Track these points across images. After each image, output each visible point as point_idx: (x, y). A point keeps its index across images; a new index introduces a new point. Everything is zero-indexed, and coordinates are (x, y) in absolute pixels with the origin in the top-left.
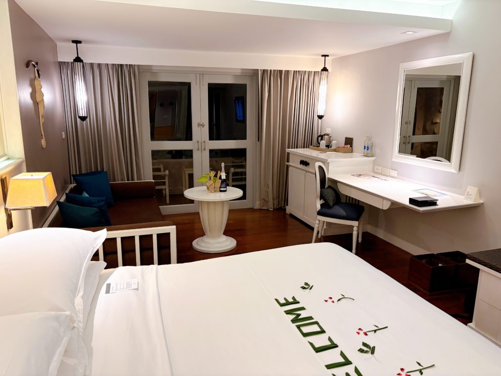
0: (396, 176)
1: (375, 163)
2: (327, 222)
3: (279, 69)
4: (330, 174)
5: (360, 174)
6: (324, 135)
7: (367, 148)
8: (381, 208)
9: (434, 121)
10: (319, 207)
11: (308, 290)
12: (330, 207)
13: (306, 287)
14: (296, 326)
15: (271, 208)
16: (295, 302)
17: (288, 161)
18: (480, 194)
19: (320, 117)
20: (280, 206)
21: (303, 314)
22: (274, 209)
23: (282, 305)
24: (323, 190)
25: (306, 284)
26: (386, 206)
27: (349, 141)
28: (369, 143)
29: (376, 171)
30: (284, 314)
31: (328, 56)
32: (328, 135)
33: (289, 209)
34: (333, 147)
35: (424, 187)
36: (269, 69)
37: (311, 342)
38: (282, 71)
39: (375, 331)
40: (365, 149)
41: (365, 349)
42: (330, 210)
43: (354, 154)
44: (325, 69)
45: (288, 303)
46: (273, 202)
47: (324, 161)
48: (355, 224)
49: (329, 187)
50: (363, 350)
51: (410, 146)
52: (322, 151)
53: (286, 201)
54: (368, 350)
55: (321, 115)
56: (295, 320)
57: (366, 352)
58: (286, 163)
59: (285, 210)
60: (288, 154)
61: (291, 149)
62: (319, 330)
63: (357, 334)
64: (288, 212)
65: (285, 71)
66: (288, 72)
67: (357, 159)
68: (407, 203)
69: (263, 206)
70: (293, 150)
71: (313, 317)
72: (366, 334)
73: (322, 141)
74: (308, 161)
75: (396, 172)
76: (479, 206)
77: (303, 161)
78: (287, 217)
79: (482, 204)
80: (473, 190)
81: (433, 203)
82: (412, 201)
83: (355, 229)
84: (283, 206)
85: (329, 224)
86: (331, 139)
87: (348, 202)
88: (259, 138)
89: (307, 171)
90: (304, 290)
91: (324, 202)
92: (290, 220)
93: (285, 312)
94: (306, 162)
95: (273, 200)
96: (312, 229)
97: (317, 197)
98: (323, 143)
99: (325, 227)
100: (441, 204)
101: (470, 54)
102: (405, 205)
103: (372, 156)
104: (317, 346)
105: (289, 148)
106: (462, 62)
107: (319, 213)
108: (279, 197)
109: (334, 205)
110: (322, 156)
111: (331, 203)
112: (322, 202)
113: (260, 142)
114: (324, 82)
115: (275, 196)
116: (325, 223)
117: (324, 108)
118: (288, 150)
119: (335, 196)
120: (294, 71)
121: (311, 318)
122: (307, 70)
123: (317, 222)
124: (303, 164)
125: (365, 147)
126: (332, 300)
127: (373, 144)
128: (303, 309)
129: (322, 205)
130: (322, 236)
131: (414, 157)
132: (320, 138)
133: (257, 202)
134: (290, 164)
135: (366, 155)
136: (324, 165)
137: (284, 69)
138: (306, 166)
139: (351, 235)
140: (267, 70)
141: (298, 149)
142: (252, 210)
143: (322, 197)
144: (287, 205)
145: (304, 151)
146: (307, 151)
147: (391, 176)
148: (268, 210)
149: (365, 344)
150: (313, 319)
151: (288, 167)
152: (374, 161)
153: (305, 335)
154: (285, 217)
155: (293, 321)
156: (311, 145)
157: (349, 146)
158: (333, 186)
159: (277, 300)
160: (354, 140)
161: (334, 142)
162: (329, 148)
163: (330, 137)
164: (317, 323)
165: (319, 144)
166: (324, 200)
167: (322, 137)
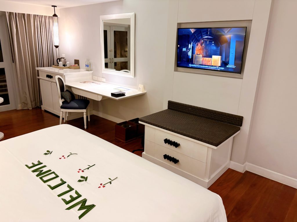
0: (105, 81)
1: (93, 75)
2: (68, 112)
3: (22, 13)
4: (67, 83)
5: (85, 81)
6: (61, 58)
7: (87, 66)
8: (97, 100)
9: (126, 50)
10: (61, 104)
11: (49, 154)
12: (68, 103)
13: (48, 153)
14: (40, 178)
15: (30, 108)
16: (40, 163)
17: (38, 76)
18: (144, 88)
19: (57, 47)
20: (37, 106)
21: (45, 170)
22: (32, 108)
23: (30, 168)
24: (63, 93)
25: (48, 151)
26: (99, 99)
27: (77, 62)
28: (88, 63)
29: (94, 79)
30: (32, 172)
31: (56, 6)
32: (63, 58)
33: (44, 107)
34: (68, 66)
35: (119, 87)
36: (14, 12)
37: (49, 185)
38: (25, 14)
39: (88, 168)
40: (86, 66)
41: (82, 179)
42: (69, 104)
43: (81, 69)
44: (55, 15)
45: (34, 165)
46: (31, 104)
47: (61, 75)
48: (84, 111)
49: (67, 90)
50: (81, 180)
51: (113, 64)
52: (61, 68)
53: (41, 103)
54: (84, 179)
55: (57, 45)
56: (39, 175)
57: (83, 181)
58: (37, 77)
59: (41, 108)
60: (38, 71)
61: (39, 68)
62: (55, 176)
63: (78, 173)
64: (43, 109)
65: (27, 14)
66: (29, 15)
67: (82, 72)
68: (110, 96)
69: (24, 107)
70: (41, 68)
71: (51, 170)
72: (83, 171)
73: (60, 62)
74: (52, 75)
75: (105, 79)
76: (144, 94)
77: (48, 75)
78: (43, 112)
79: (146, 93)
80: (141, 86)
81: (123, 95)
82: (113, 95)
83: (85, 114)
84: (39, 106)
85: (70, 113)
86: (66, 60)
87: (80, 98)
88: (14, 60)
89: (52, 82)
90: (46, 155)
91: (64, 100)
92: (45, 114)
93: (32, 171)
94: (50, 75)
95: (31, 102)
96: (59, 117)
97: (59, 97)
98: (61, 63)
99: (67, 115)
100: (127, 95)
101: (133, 14)
102: (109, 97)
103: (91, 70)
104: (52, 186)
105: (38, 67)
106: (130, 17)
107: (62, 107)
108: (35, 100)
109: (70, 101)
110: (61, 71)
111: (69, 101)
112: (63, 100)
113: (14, 63)
114: (56, 24)
115: (32, 100)
116: (67, 113)
117: (58, 40)
118: (37, 68)
119: (71, 96)
120: (34, 15)
121: (50, 171)
122: (44, 15)
123: (61, 113)
124: (49, 77)
125: (86, 65)
126: (64, 157)
127: (90, 63)
128: (45, 166)
129: (63, 103)
130: (66, 121)
131: (114, 70)
132: (58, 60)
133: (19, 105)
134: (40, 77)
135: (87, 70)
136: (62, 77)
137: (26, 12)
138: (51, 78)
139: (83, 118)
140: (13, 13)
141: (45, 68)
142: (16, 111)
143: (62, 97)
144: (42, 105)
145: (49, 69)
146: (51, 69)
147: (102, 82)
148: (28, 109)
149: (82, 177)
150: (51, 171)
151: (39, 79)
152: (93, 73)
153: (45, 182)
154: (41, 113)
155: (37, 176)
156: (54, 65)
157: (77, 65)
158: (69, 90)
159: (26, 165)
160: (80, 61)
161: (68, 63)
162: (65, 66)
163: (65, 59)
164: (54, 173)
165: (58, 64)
166: (64, 99)
167: (60, 59)
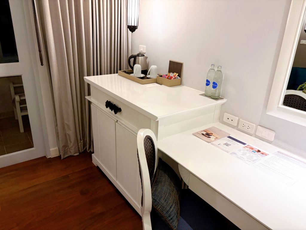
0: (272, 139)
6: (138, 55)
15: (76, 153)
19: (132, 29)
27: (176, 68)
29: (225, 120)
32: (143, 55)
34: (152, 75)
46: (78, 145)
55: (133, 25)
58: (87, 98)
73: (136, 65)
74: (120, 106)
75: (273, 134)
77: (111, 103)
89: (118, 121)
94: (115, 106)
98: (138, 68)
115: (79, 137)
124: (111, 109)
132: (132, 60)
134: (92, 99)
138: (115, 113)
141: (103, 76)
147: (258, 137)
152: (223, 104)
157: (175, 74)
161: (153, 68)
165: (132, 68)
167: (135, 58)
